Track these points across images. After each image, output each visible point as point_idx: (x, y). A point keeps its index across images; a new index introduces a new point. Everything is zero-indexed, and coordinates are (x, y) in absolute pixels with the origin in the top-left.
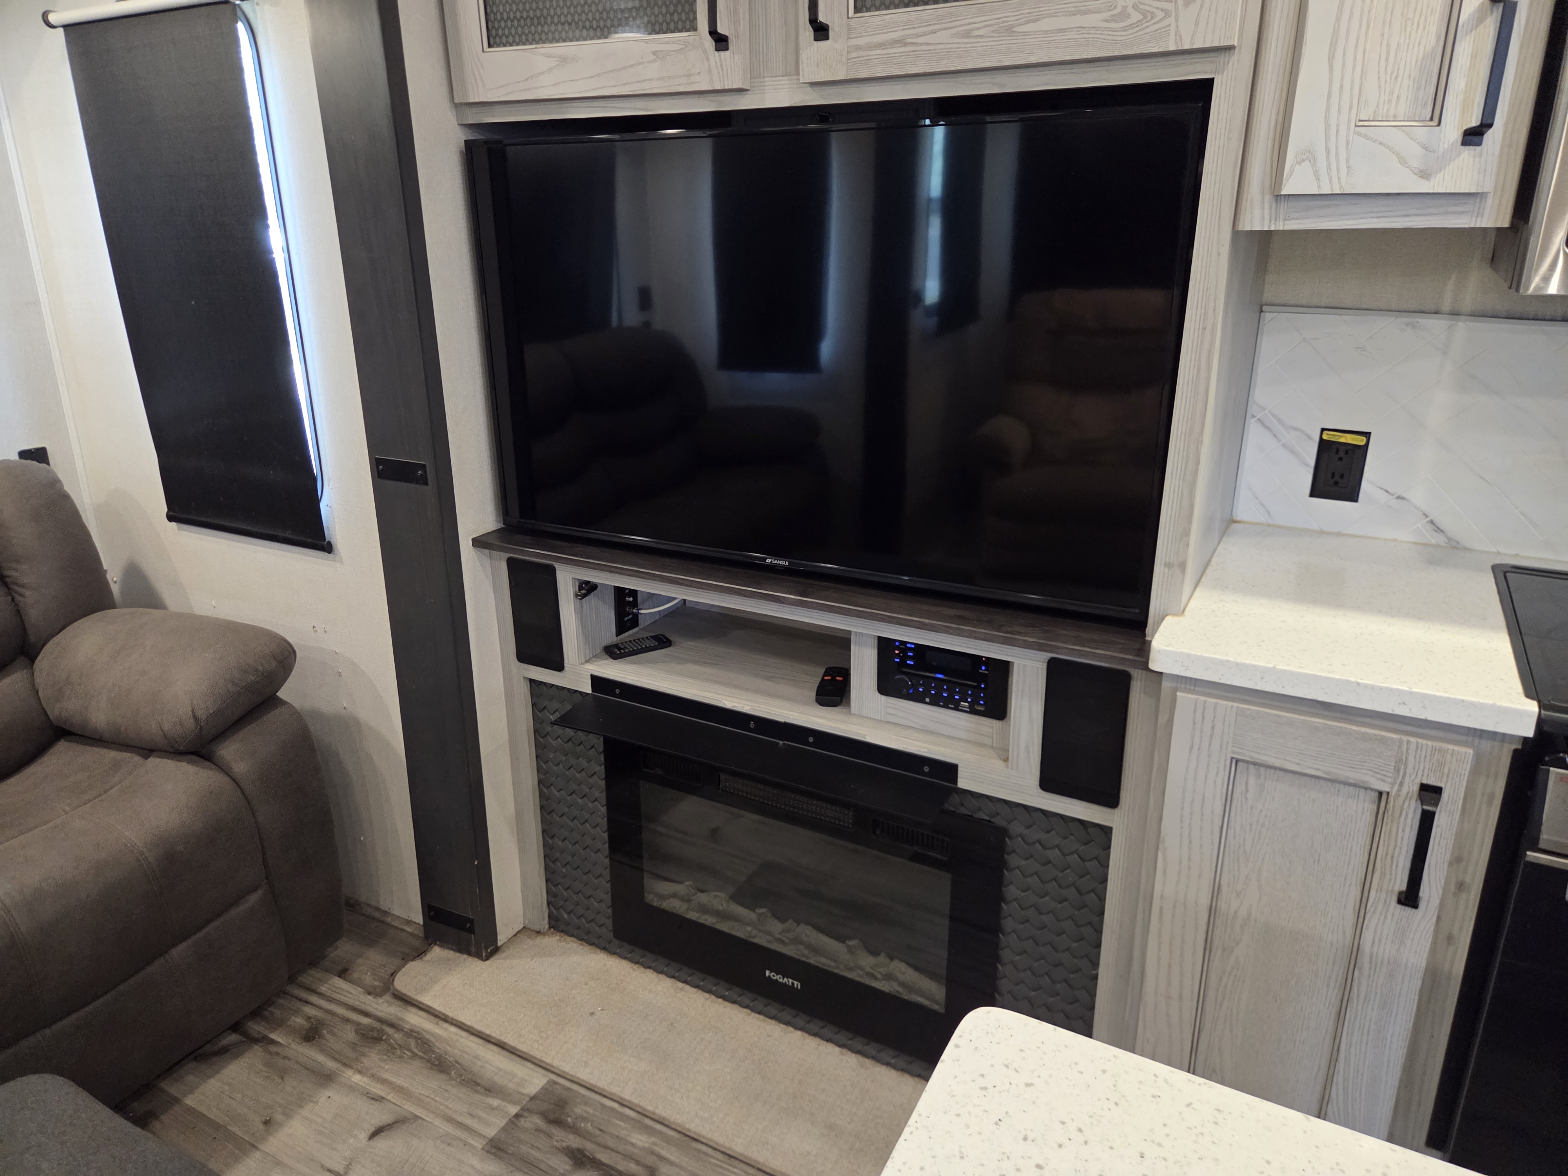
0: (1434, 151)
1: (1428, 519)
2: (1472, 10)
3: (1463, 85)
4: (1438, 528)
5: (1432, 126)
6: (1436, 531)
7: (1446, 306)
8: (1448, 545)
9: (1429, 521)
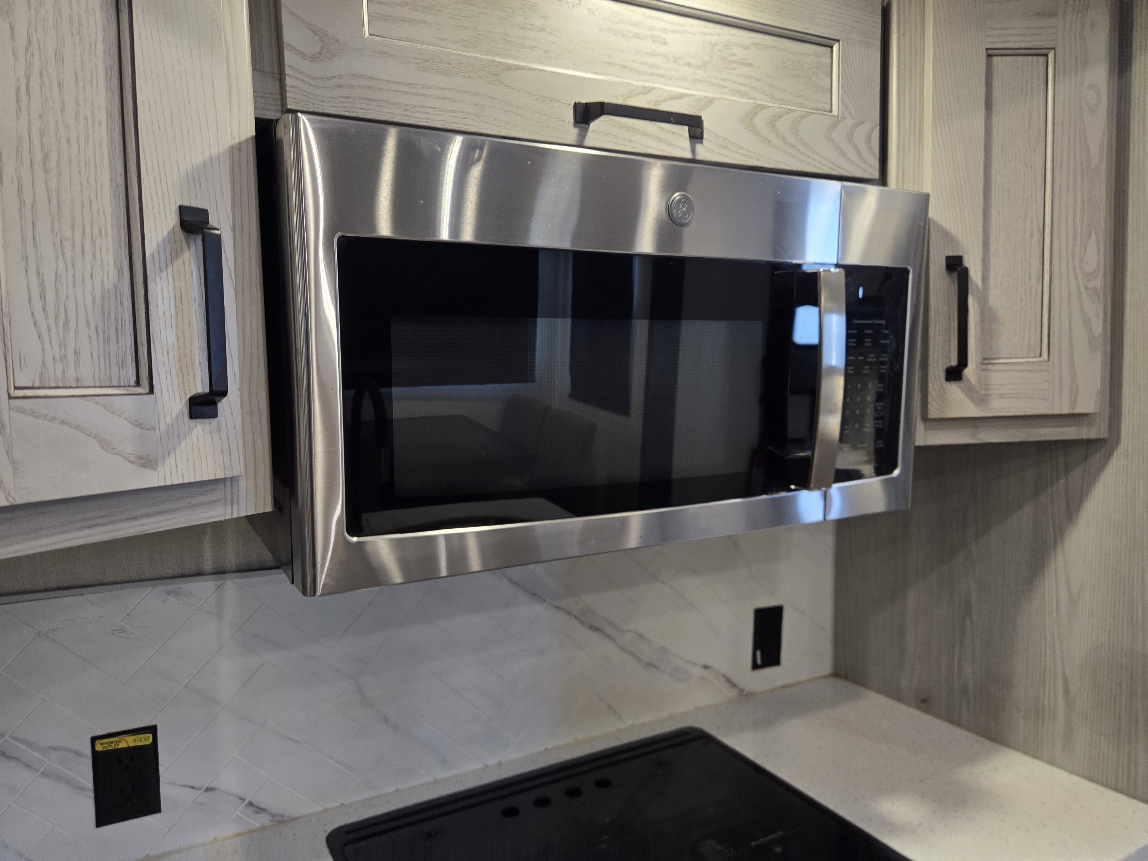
0: (154, 429)
1: (246, 802)
2: (160, 239)
3: (172, 339)
4: (258, 808)
5: (140, 394)
6: (256, 812)
7: (208, 565)
8: (273, 823)
9: (247, 804)
